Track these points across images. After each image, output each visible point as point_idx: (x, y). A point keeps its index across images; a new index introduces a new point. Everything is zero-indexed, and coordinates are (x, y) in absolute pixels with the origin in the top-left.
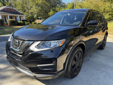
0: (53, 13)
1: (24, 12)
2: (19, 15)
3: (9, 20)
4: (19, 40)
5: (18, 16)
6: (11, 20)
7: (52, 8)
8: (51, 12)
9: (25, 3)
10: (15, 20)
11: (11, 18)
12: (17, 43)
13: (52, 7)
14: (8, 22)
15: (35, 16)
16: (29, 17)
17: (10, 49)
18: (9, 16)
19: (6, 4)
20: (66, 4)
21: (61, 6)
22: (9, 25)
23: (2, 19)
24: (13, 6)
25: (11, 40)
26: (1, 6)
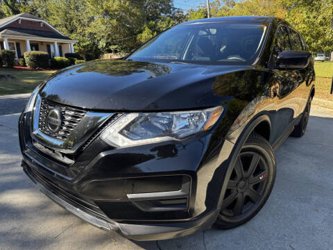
0: (151, 36)
1: (72, 32)
2: (56, 41)
3: (28, 53)
4: (64, 109)
5: (53, 43)
6: (35, 52)
7: (148, 24)
8: (146, 34)
9: (72, 7)
10: (46, 53)
11: (34, 48)
12: (56, 117)
13: (148, 19)
14: (27, 60)
15: (102, 44)
16: (84, 47)
17: (33, 137)
18: (30, 41)
19: (21, 10)
20: (185, 14)
21: (171, 17)
22: (28, 67)
23: (8, 49)
24: (39, 16)
25: (35, 109)
26: (7, 15)
